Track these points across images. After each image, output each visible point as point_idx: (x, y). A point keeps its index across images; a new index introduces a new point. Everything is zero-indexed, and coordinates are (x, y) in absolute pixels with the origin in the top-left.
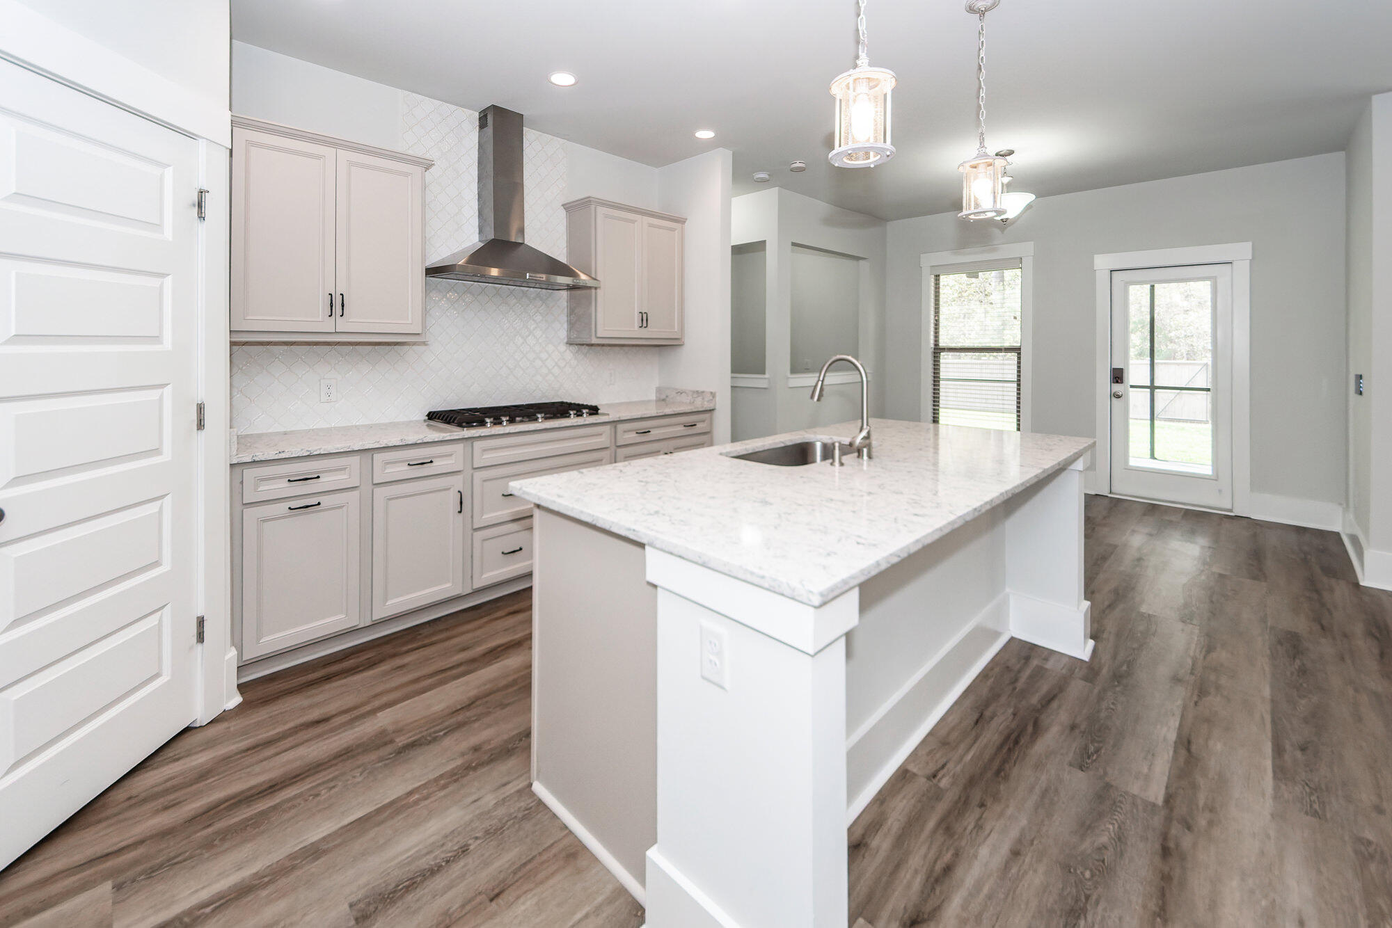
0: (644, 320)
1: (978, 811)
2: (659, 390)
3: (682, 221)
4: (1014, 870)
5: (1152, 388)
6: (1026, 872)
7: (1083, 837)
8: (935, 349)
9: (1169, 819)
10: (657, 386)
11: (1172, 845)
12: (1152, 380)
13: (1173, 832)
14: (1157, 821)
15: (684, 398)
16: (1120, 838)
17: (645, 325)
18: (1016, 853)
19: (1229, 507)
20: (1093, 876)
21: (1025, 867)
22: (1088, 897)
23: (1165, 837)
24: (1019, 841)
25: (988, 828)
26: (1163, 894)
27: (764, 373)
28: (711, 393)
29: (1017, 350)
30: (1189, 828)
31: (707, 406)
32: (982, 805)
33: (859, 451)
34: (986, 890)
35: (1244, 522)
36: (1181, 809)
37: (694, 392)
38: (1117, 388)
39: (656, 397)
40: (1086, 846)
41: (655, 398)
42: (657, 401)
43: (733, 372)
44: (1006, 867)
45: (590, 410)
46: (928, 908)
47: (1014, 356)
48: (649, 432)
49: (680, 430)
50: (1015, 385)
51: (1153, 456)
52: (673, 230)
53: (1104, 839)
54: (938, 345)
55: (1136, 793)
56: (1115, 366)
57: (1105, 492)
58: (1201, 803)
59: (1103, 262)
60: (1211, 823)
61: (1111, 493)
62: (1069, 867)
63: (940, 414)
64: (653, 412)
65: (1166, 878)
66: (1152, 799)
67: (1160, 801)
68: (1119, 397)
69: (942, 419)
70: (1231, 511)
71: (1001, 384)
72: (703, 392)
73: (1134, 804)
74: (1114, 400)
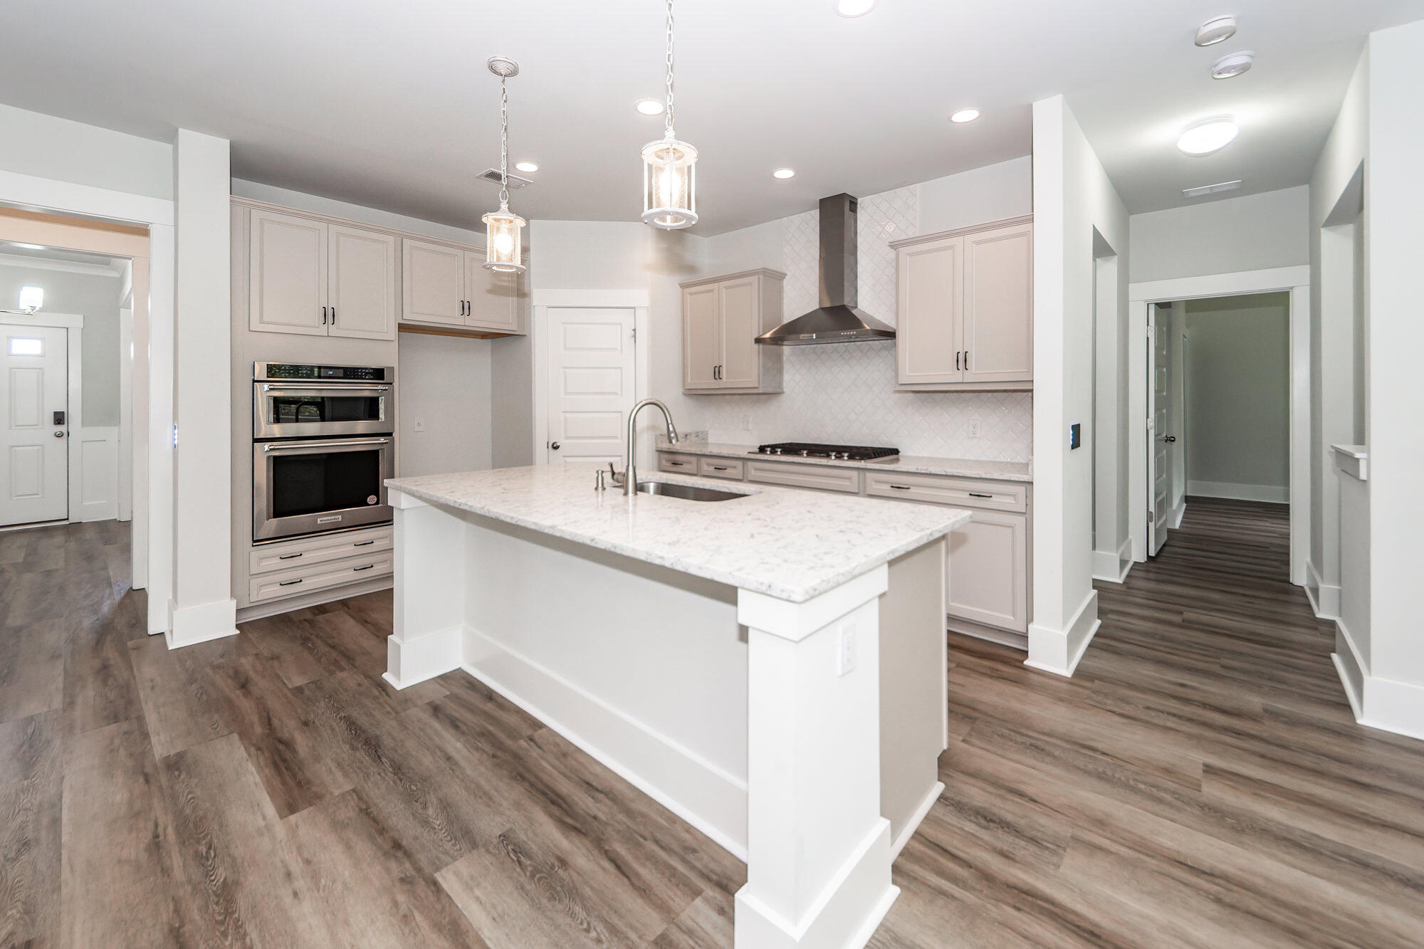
1: (491, 753)
4: (438, 753)
6: (434, 758)
7: (440, 800)
9: (419, 870)
11: (399, 854)
13: (408, 865)
14: (423, 859)
16: (425, 823)
18: (449, 758)
20: (412, 790)
21: (437, 758)
22: (401, 780)
23: (408, 855)
24: (456, 764)
25: (475, 753)
26: (375, 821)
30: (402, 880)
32: (494, 756)
34: (435, 737)
36: (422, 889)
40: (433, 798)
44: (441, 750)
46: (440, 715)
53: (431, 811)
55: (457, 863)
58: (416, 914)
60: (396, 904)
62: (425, 781)
65: (382, 831)
66: (443, 871)
67: (438, 876)
73: (446, 853)
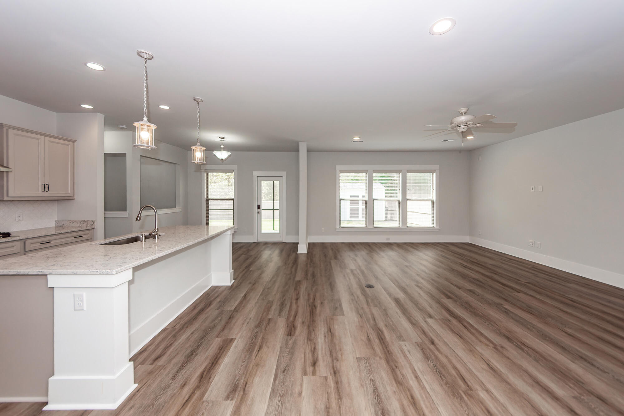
0: (46, 188)
2: (57, 222)
3: (74, 141)
5: (274, 210)
8: (207, 199)
10: (57, 219)
12: (274, 208)
15: (75, 225)
17: (47, 189)
19: (282, 240)
27: (126, 211)
28: (93, 221)
29: (233, 199)
31: (89, 227)
33: (154, 237)
35: (284, 243)
37: (82, 221)
38: (259, 210)
39: (56, 225)
41: (54, 226)
42: (56, 227)
43: (105, 211)
45: (3, 235)
47: (232, 201)
48: (51, 242)
49: (73, 239)
50: (233, 210)
51: (274, 230)
52: (68, 145)
54: (208, 198)
56: (258, 204)
57: (256, 241)
59: (256, 174)
61: (257, 241)
63: (210, 222)
64: (53, 233)
68: (259, 213)
69: (210, 224)
70: (282, 241)
71: (228, 210)
72: (88, 221)
74: (258, 214)
